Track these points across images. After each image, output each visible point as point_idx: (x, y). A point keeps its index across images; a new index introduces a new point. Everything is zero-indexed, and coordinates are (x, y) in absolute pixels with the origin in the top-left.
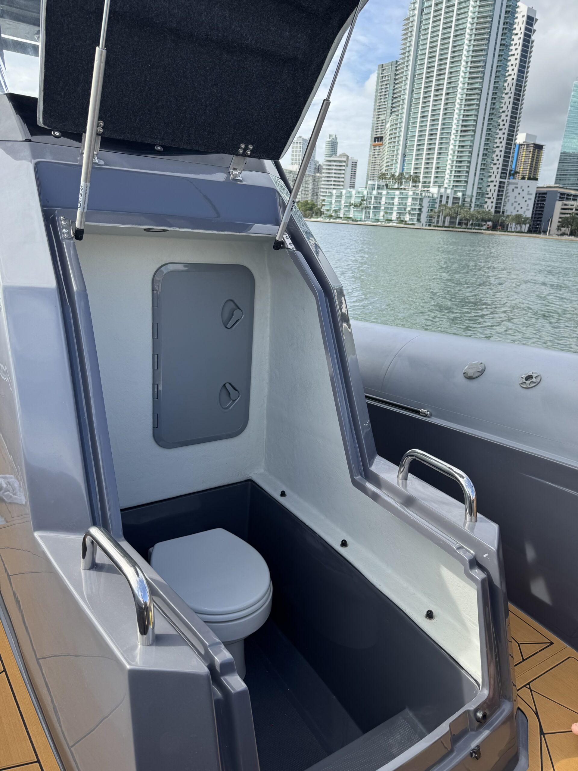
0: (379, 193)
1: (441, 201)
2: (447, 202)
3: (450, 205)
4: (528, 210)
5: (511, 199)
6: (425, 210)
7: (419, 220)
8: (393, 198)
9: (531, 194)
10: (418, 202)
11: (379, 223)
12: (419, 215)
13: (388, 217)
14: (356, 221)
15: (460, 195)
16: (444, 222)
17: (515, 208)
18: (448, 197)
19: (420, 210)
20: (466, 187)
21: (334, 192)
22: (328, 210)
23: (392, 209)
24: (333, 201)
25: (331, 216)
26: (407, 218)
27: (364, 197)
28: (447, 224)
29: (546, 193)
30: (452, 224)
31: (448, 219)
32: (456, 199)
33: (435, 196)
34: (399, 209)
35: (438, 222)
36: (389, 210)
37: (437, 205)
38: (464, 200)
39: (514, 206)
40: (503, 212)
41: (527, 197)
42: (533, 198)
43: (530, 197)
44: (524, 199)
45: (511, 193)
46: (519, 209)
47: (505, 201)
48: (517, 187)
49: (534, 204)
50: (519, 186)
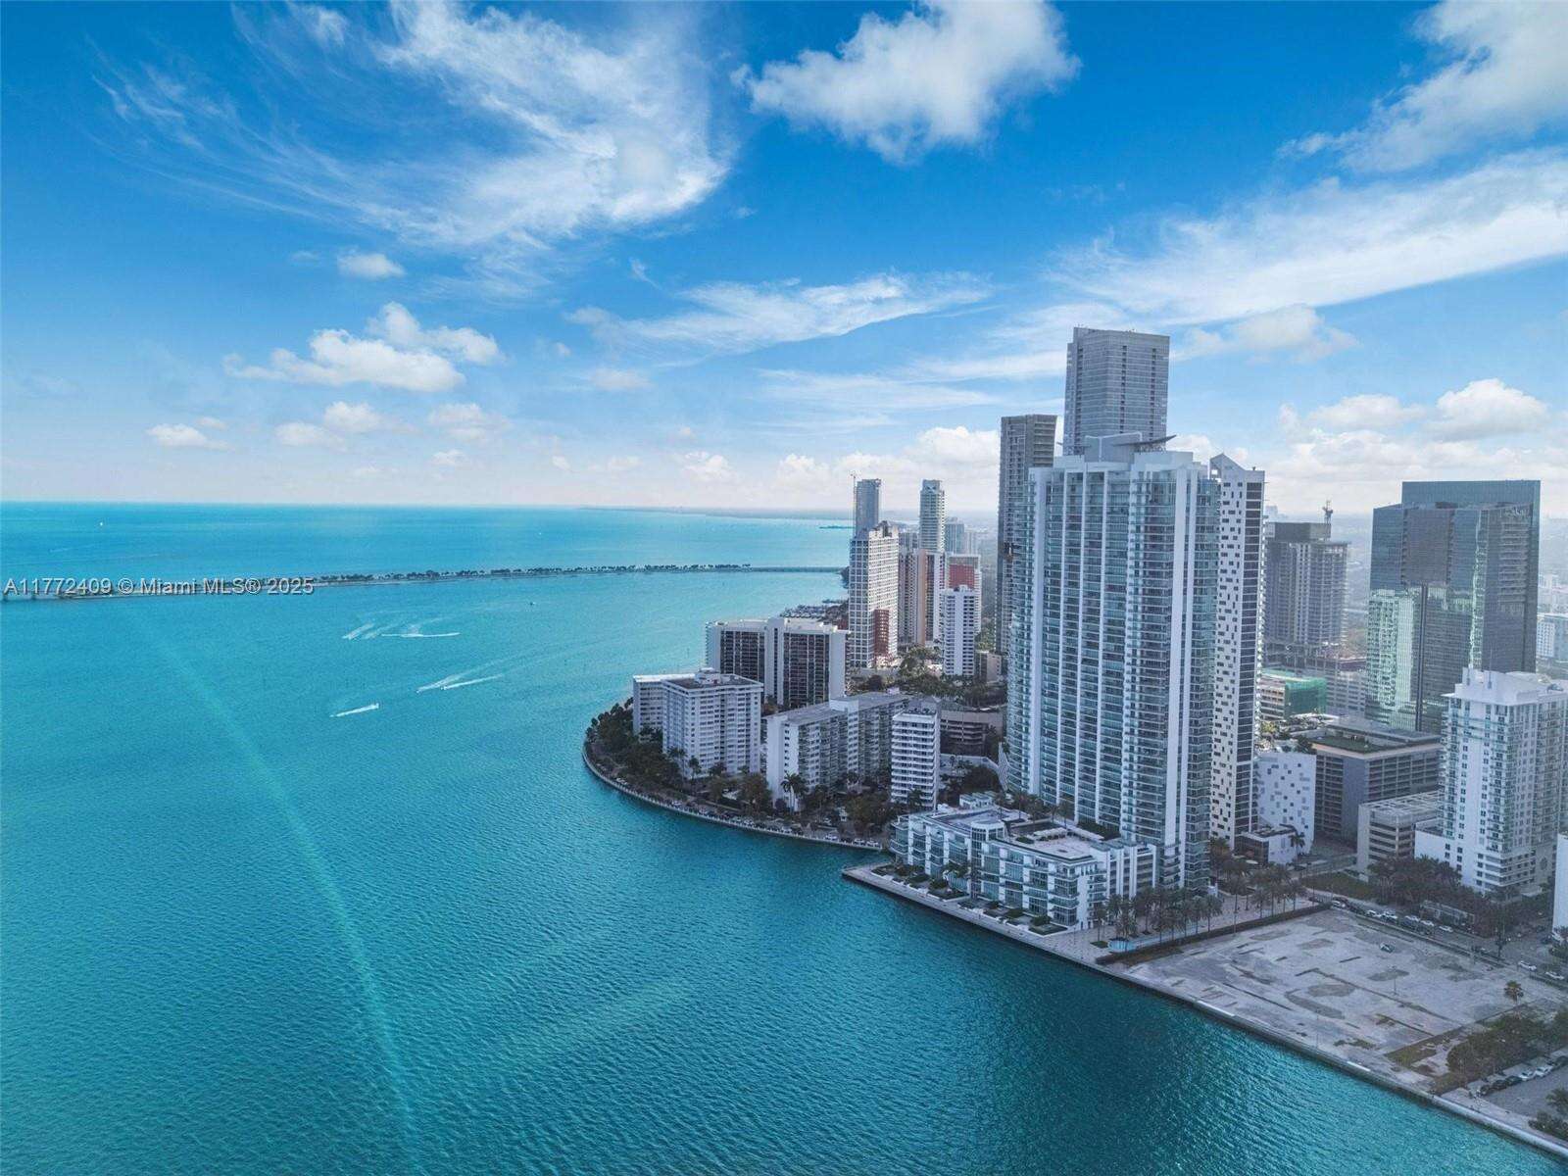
0: (992, 850)
4: (1306, 809)
6: (1083, 902)
7: (1073, 919)
8: (1020, 867)
9: (1308, 780)
18: (1127, 861)
20: (1162, 831)
23: (1020, 888)
27: (966, 852)
29: (1341, 760)
32: (1144, 859)
34: (1033, 893)
36: (1014, 887)
37: (1107, 884)
38: (1162, 856)
39: (1276, 800)
40: (1255, 819)
41: (1299, 785)
42: (1312, 785)
43: (1305, 784)
44: (1294, 790)
45: (1264, 777)
46: (1288, 807)
47: (1255, 796)
48: (1277, 767)
49: (1318, 795)
50: (1281, 764)
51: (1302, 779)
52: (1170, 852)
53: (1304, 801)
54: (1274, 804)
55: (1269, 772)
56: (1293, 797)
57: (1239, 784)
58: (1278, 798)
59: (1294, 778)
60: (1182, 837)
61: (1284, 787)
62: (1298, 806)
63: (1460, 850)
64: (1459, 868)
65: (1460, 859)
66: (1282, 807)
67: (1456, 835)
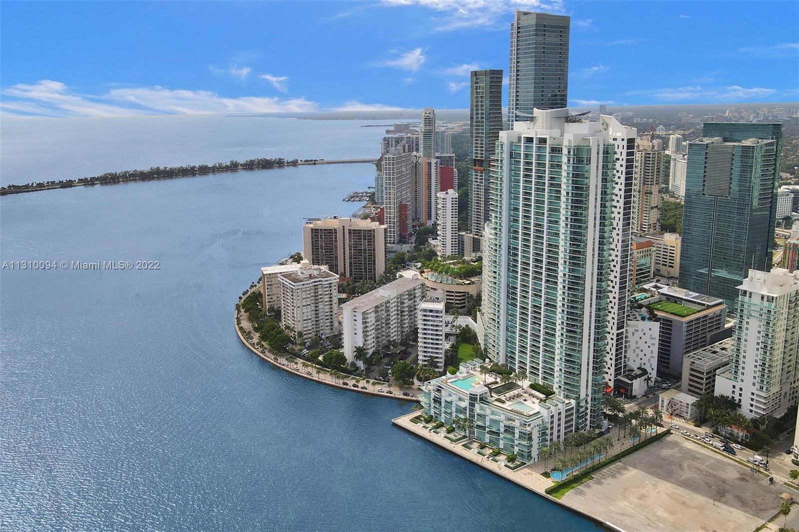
4: (653, 357)
9: (655, 339)
29: (671, 321)
39: (636, 353)
40: (625, 367)
41: (650, 342)
42: (657, 342)
43: (653, 341)
44: (647, 345)
45: (631, 338)
46: (643, 356)
47: (626, 352)
48: (637, 331)
50: (639, 329)
51: (651, 338)
53: (652, 351)
55: (634, 334)
56: (647, 351)
57: (617, 345)
58: (638, 351)
59: (646, 338)
61: (641, 344)
62: (649, 355)
63: (741, 389)
64: (740, 400)
65: (740, 395)
66: (640, 356)
67: (739, 380)
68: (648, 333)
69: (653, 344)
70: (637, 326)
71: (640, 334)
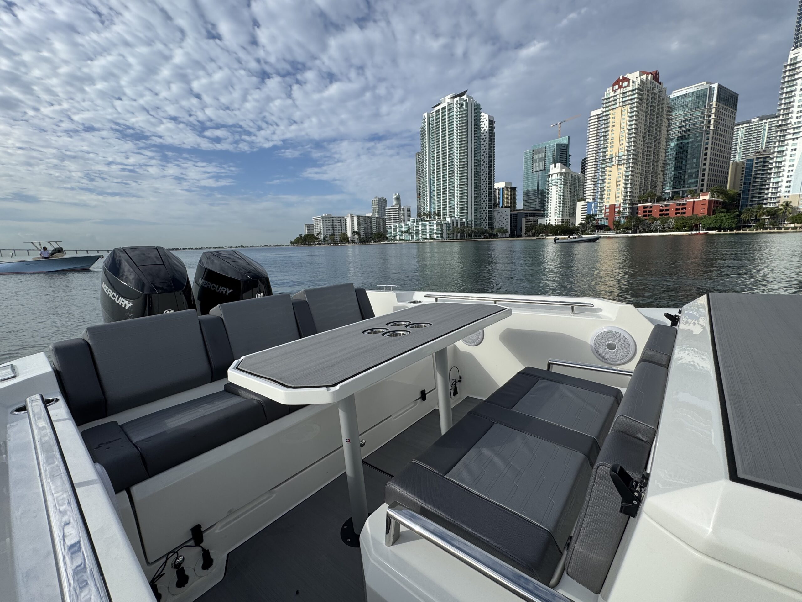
0: (417, 224)
1: (453, 225)
2: (457, 225)
3: (459, 226)
4: (508, 224)
5: (497, 220)
6: (445, 231)
7: (442, 237)
8: (426, 226)
9: (508, 215)
10: (440, 227)
11: (419, 241)
12: (442, 234)
13: (424, 236)
14: (406, 241)
15: (464, 220)
16: (457, 236)
17: (500, 224)
18: (457, 222)
19: (442, 231)
20: (467, 215)
21: (392, 226)
22: (390, 237)
23: (426, 232)
24: (392, 231)
25: (392, 240)
26: (435, 236)
27: (409, 227)
28: (459, 237)
29: (517, 214)
30: (462, 237)
31: (459, 234)
32: (462, 223)
33: (450, 222)
34: (430, 232)
35: (453, 237)
36: (424, 232)
37: (452, 228)
38: (467, 223)
40: (493, 227)
41: (506, 217)
43: (507, 217)
44: (504, 219)
45: (496, 216)
46: (502, 225)
47: (493, 220)
48: (499, 213)
49: (511, 221)
50: (500, 212)
51: (506, 216)
52: (470, 223)
53: (507, 222)
54: (499, 224)
55: (497, 214)
56: (504, 222)
57: (489, 216)
58: (500, 222)
59: (504, 216)
60: (473, 219)
61: (501, 219)
62: (505, 224)
63: (550, 220)
64: (550, 223)
67: (549, 217)
68: (505, 213)
69: (507, 218)
70: (499, 211)
71: (501, 214)
